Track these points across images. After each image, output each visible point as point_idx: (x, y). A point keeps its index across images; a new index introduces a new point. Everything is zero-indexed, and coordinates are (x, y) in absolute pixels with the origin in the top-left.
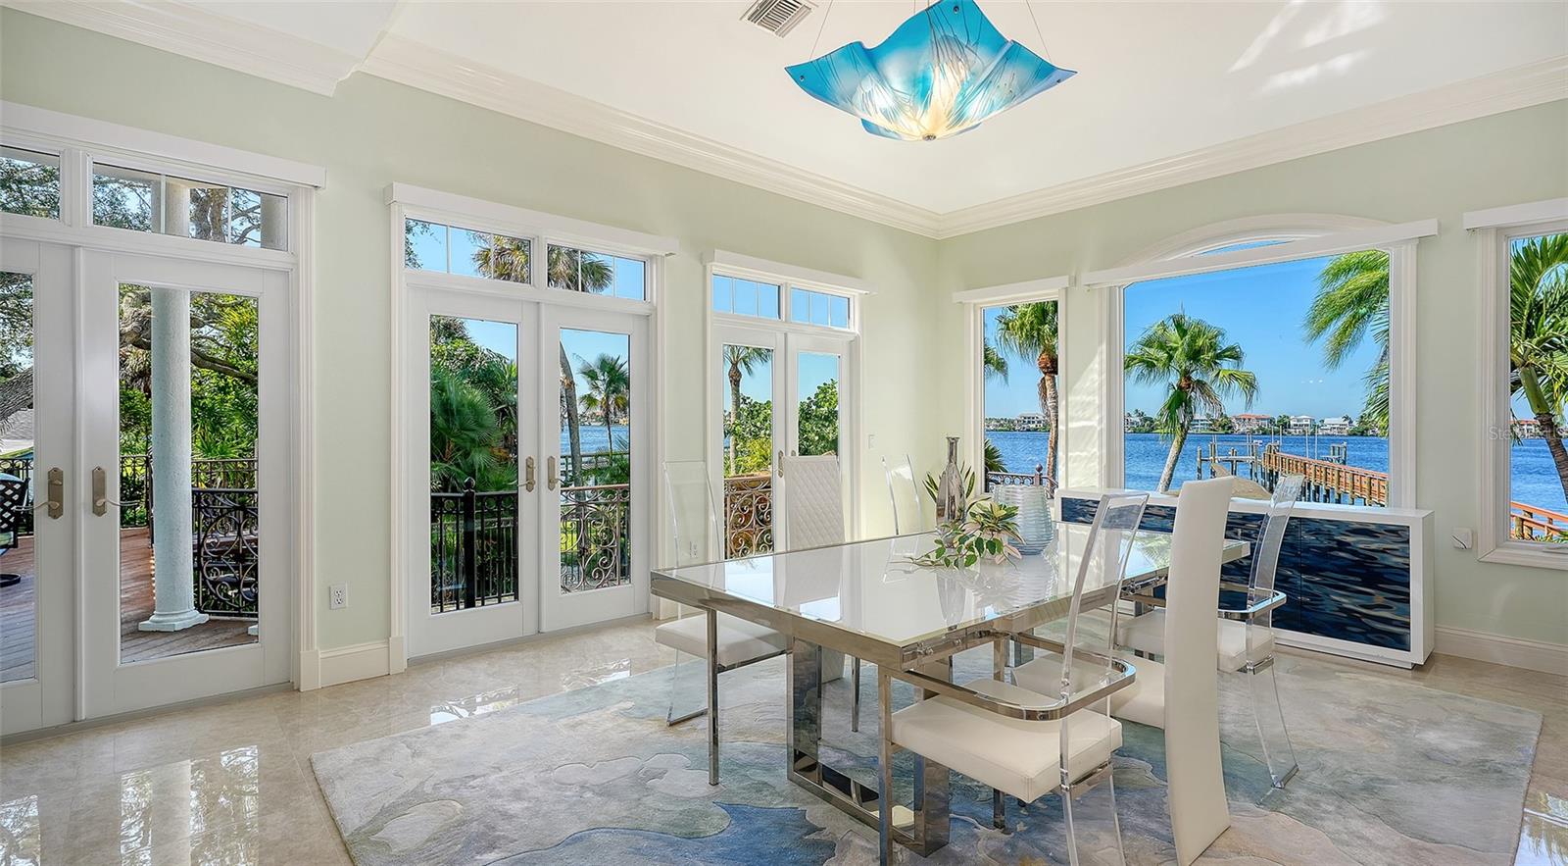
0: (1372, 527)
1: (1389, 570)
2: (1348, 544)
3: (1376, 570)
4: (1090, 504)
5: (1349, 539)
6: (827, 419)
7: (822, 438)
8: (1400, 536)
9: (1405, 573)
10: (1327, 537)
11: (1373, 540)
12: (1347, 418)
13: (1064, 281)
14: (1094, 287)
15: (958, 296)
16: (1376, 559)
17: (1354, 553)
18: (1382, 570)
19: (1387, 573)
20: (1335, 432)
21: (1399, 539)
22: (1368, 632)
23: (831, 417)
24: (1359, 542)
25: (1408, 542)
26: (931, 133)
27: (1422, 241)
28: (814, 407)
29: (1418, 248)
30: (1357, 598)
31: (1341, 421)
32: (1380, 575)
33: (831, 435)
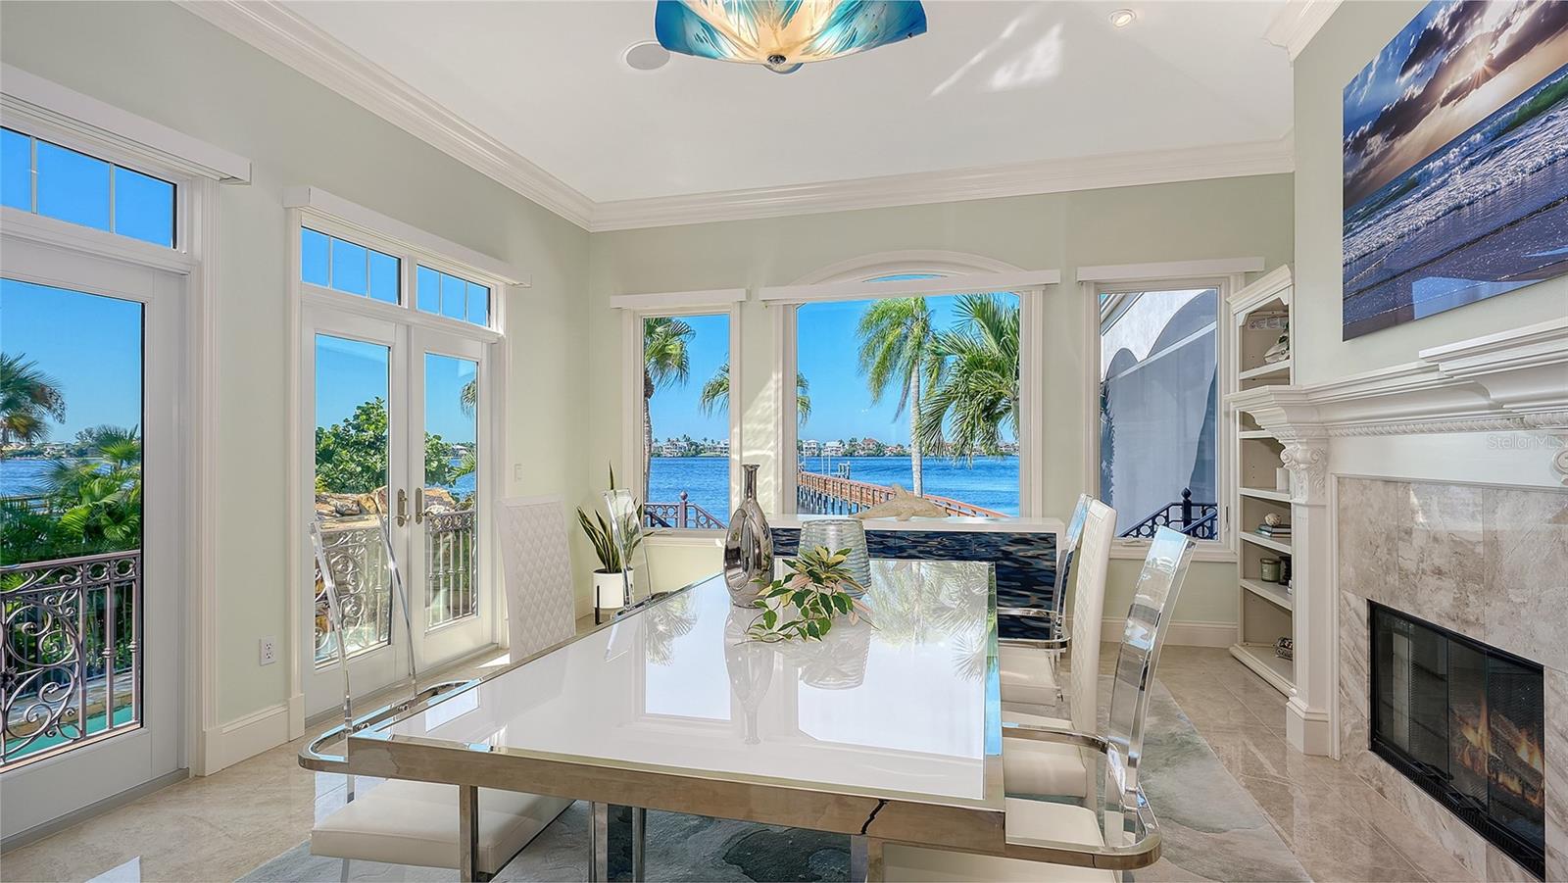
0: (1029, 536)
1: (1041, 573)
2: (1011, 553)
3: (1032, 574)
4: (780, 532)
5: (1011, 549)
6: (371, 445)
7: (366, 469)
8: (1049, 543)
9: (1052, 575)
10: (995, 548)
11: (1029, 547)
12: (841, 442)
13: (741, 294)
14: (772, 303)
15: (616, 301)
16: (1031, 564)
17: (1015, 561)
18: (1036, 574)
19: (1040, 576)
20: (833, 453)
21: (1049, 545)
22: (1026, 630)
23: (377, 444)
24: (1020, 550)
25: (1055, 547)
26: (782, 54)
27: (1048, 288)
28: (353, 432)
29: (1044, 295)
30: (1017, 601)
31: (837, 444)
32: (1035, 578)
33: (379, 465)
